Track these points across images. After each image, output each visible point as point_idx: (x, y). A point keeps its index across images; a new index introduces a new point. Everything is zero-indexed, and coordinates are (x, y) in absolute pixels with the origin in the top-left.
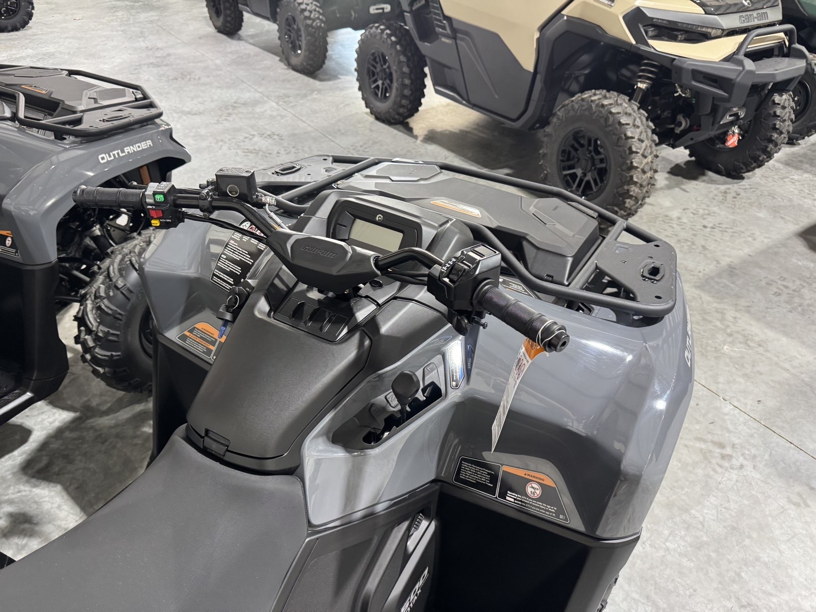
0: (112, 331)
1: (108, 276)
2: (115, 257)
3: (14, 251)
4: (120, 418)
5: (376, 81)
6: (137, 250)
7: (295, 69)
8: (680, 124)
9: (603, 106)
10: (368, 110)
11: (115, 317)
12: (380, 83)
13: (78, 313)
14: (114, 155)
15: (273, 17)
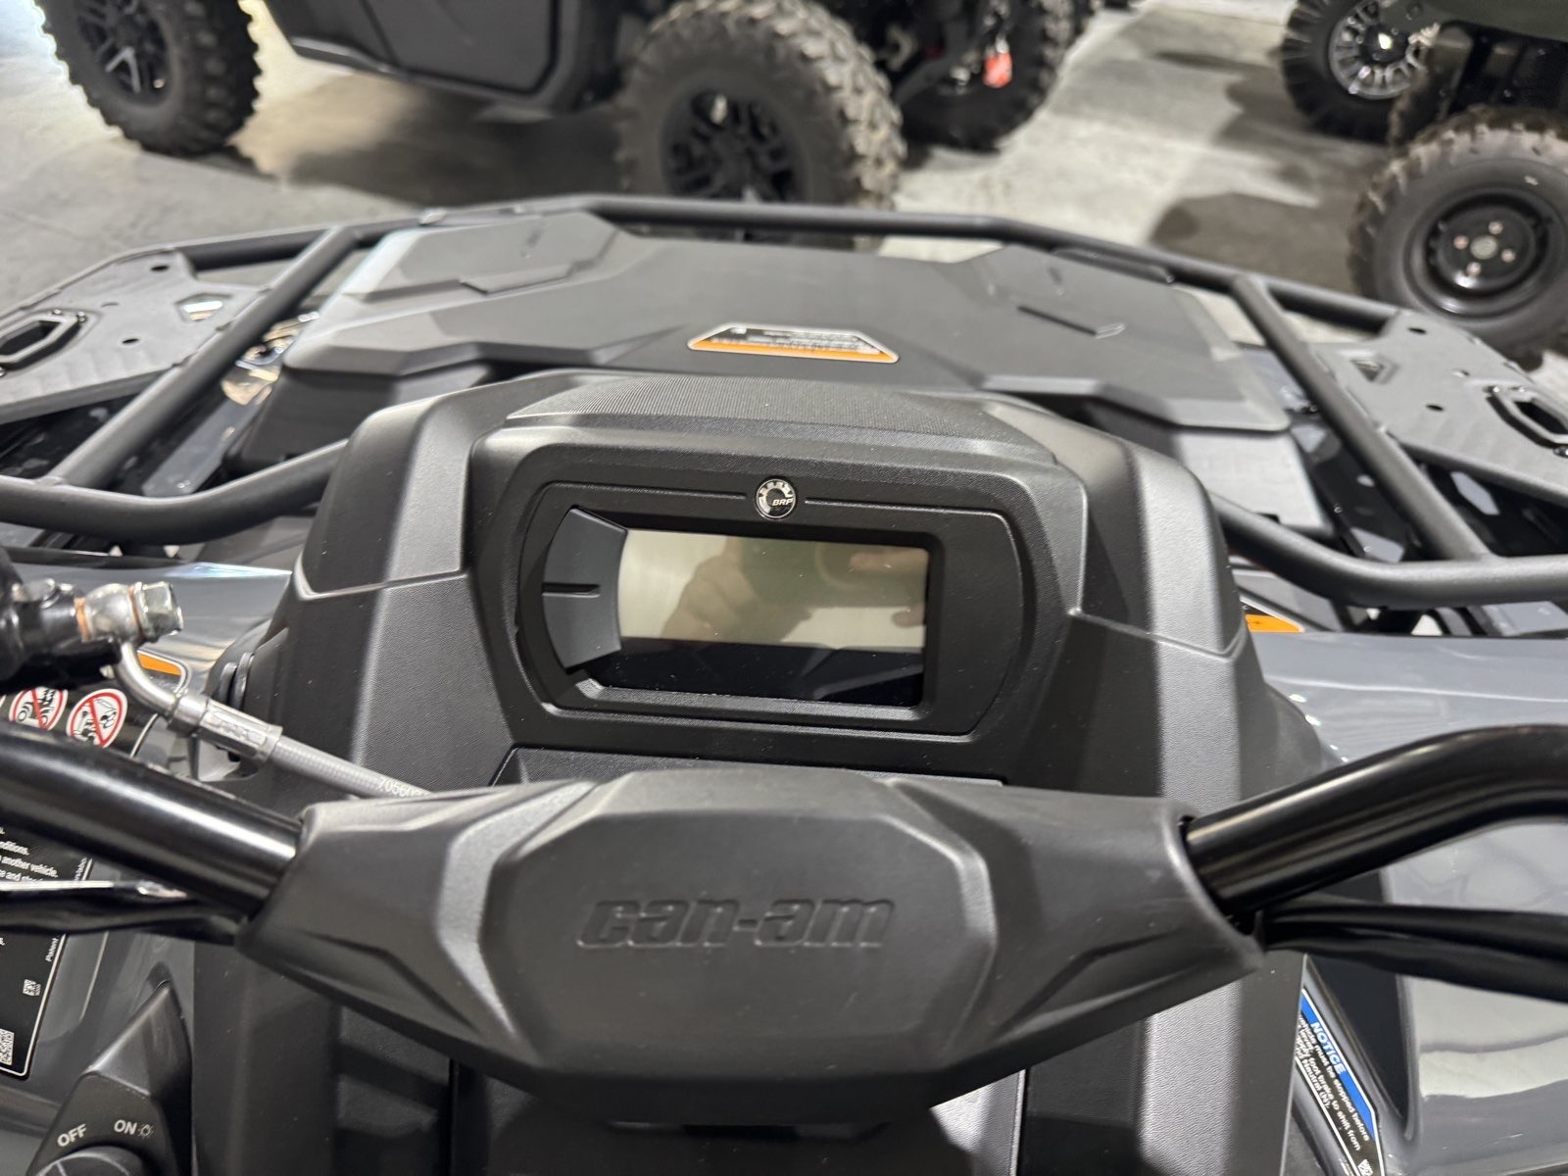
5: (113, 52)
8: (896, 48)
10: (115, 132)
12: (127, 54)
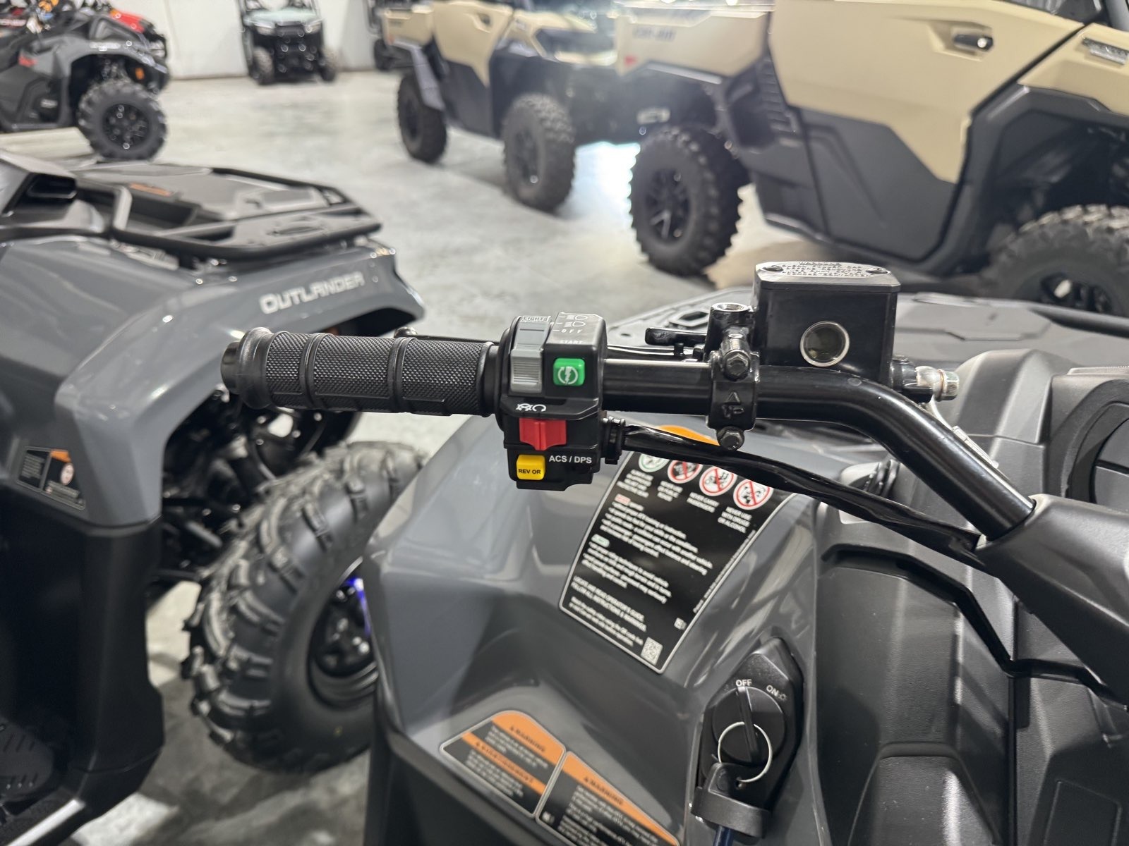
0: (257, 659)
1: (257, 543)
2: (274, 503)
3: (74, 493)
4: (255, 824)
5: (658, 213)
6: (316, 489)
7: (526, 203)
9: (1110, 230)
11: (264, 629)
12: (666, 215)
13: (193, 616)
14: (291, 298)
15: (496, 132)
